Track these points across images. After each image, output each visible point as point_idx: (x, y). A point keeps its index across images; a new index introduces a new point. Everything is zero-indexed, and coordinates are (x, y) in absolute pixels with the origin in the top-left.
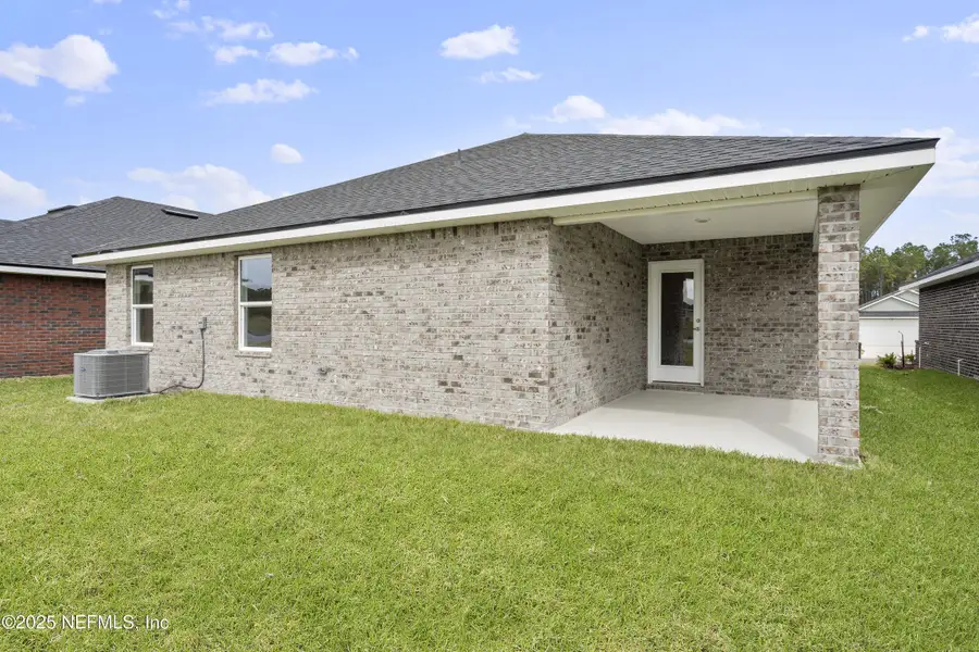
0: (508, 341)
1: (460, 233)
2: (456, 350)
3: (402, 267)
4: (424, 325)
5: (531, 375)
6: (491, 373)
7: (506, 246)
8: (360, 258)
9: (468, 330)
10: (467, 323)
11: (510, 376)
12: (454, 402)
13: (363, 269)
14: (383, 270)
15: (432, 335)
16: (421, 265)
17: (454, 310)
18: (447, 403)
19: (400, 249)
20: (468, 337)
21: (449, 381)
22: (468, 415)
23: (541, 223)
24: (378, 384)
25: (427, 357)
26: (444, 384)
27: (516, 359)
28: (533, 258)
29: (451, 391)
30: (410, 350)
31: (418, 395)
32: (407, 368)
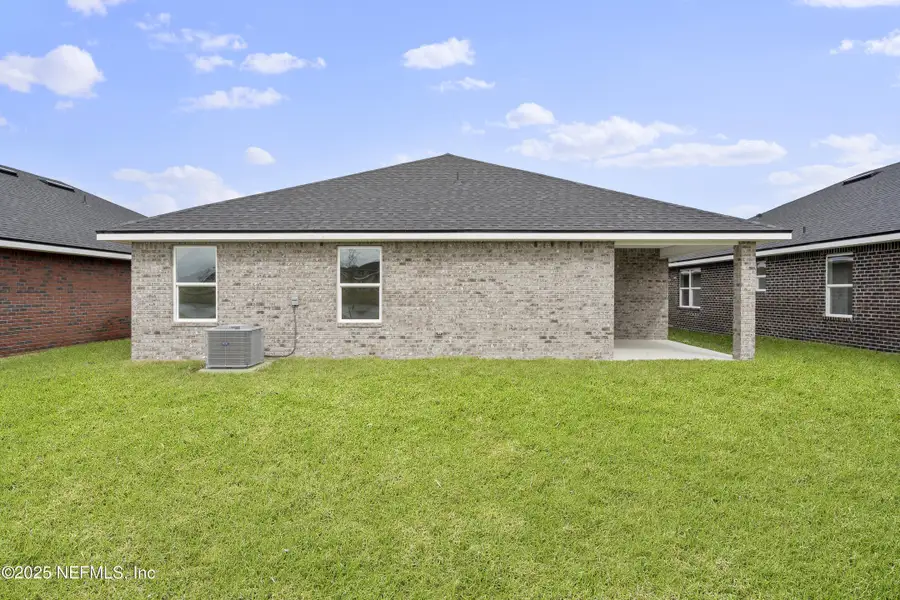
0: (588, 311)
1: (556, 245)
2: (552, 317)
3: (510, 264)
4: (528, 301)
5: (603, 329)
6: (577, 329)
7: (587, 256)
8: (473, 255)
9: (561, 304)
10: (560, 300)
11: (589, 330)
12: (551, 348)
13: (477, 263)
14: (495, 264)
15: (534, 308)
16: (526, 263)
17: (551, 293)
18: (546, 350)
19: (509, 252)
20: (561, 309)
21: (548, 336)
22: (561, 356)
23: (609, 244)
24: (490, 341)
25: (531, 322)
26: (544, 338)
27: (594, 321)
28: (605, 263)
29: (550, 342)
30: (517, 318)
31: (524, 346)
32: (515, 329)
